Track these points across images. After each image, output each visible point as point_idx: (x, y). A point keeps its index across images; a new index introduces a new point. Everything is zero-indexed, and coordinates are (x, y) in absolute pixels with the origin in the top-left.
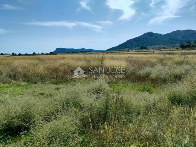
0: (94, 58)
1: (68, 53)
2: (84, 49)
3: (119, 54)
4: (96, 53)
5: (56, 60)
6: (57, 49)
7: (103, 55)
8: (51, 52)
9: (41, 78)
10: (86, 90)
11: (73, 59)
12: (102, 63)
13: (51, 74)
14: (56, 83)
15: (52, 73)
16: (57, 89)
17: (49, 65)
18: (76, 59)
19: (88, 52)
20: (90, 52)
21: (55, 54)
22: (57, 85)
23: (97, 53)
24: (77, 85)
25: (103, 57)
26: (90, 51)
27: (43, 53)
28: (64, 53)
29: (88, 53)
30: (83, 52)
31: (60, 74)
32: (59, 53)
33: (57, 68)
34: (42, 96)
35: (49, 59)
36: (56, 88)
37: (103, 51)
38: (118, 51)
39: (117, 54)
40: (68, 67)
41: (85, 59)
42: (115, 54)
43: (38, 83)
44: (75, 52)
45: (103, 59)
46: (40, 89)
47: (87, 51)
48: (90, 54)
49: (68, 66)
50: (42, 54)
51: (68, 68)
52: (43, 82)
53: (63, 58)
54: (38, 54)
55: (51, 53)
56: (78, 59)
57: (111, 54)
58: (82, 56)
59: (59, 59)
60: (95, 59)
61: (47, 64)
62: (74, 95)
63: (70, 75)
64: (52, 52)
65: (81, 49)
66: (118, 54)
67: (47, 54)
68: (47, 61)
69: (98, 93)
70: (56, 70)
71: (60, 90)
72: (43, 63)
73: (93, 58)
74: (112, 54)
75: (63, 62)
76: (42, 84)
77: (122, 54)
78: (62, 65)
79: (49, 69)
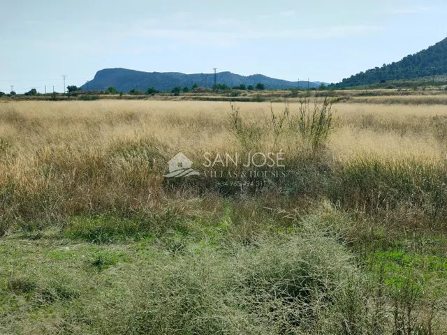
0: (278, 120)
1: (151, 92)
2: (227, 74)
3: (406, 103)
4: (286, 96)
5: (97, 124)
6: (102, 74)
7: (326, 103)
8: (72, 89)
9: (23, 211)
10: (241, 278)
11: (174, 121)
12: (316, 144)
13: (70, 191)
14: (91, 237)
15: (74, 186)
16: (98, 263)
17: (62, 146)
18: (192, 121)
19: (250, 88)
20: (256, 93)
21: (94, 99)
22: (96, 246)
23: (294, 95)
24: (192, 247)
25: (322, 117)
26: (259, 88)
27: (33, 92)
28: (132, 92)
29: (249, 95)
30: (224, 87)
31: (111, 195)
32: (111, 90)
33: (100, 164)
34: (21, 300)
35: (64, 121)
36: (93, 260)
37: (322, 87)
38: (398, 86)
39: (393, 102)
40: (151, 161)
41: (236, 124)
42: (385, 102)
43: (8, 233)
44: (186, 90)
45: (321, 125)
46: (15, 264)
47: (242, 87)
48: (259, 99)
49: (151, 155)
50: (32, 95)
51: (151, 165)
52: (30, 229)
53: (130, 117)
54: (13, 93)
55: (73, 93)
56: (202, 123)
57: (365, 101)
58: (219, 108)
59: (111, 120)
60: (286, 126)
61: (53, 145)
62: (179, 299)
63: (157, 197)
64: (78, 86)
65: (215, 75)
66: (398, 102)
67: (54, 97)
68: (54, 131)
69: (304, 294)
70: (94, 170)
71: (112, 270)
72: (34, 138)
73: (274, 118)
74: (371, 102)
75: (128, 133)
76: (25, 237)
77: (419, 102)
78: (120, 149)
79: (62, 167)
